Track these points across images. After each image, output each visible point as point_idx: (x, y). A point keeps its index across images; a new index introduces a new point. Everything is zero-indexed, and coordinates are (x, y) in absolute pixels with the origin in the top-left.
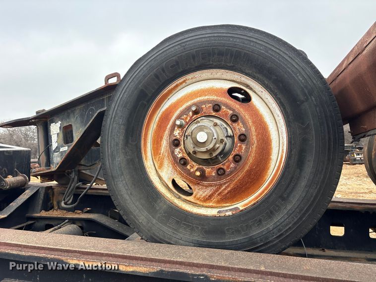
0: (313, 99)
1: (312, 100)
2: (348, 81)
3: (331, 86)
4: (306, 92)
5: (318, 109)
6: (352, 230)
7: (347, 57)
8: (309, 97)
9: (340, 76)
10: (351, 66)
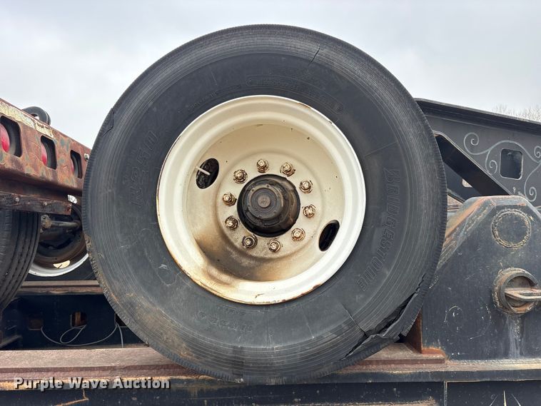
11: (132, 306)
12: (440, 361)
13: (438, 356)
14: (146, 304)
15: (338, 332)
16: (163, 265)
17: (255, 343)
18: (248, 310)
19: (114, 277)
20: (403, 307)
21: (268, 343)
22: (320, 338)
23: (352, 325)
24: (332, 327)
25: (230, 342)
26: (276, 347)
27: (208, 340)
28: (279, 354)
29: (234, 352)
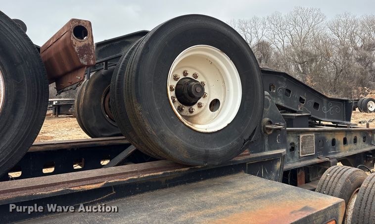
0: (28, 63)
1: (26, 64)
2: (53, 54)
3: (42, 55)
4: (22, 57)
5: (30, 70)
6: (60, 166)
7: (53, 38)
8: (24, 62)
9: (49, 49)
10: (55, 44)
11: (163, 136)
12: (249, 154)
13: (247, 153)
14: (169, 135)
15: (238, 141)
16: (172, 117)
17: (211, 148)
18: (205, 135)
19: (154, 123)
20: (255, 130)
21: (216, 148)
22: (233, 144)
23: (242, 137)
24: (236, 139)
25: (203, 148)
26: (219, 148)
27: (196, 148)
28: (220, 151)
29: (206, 152)
